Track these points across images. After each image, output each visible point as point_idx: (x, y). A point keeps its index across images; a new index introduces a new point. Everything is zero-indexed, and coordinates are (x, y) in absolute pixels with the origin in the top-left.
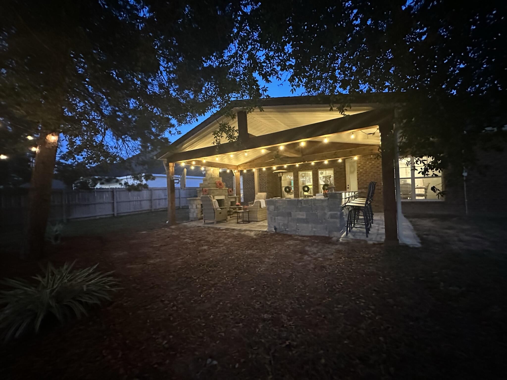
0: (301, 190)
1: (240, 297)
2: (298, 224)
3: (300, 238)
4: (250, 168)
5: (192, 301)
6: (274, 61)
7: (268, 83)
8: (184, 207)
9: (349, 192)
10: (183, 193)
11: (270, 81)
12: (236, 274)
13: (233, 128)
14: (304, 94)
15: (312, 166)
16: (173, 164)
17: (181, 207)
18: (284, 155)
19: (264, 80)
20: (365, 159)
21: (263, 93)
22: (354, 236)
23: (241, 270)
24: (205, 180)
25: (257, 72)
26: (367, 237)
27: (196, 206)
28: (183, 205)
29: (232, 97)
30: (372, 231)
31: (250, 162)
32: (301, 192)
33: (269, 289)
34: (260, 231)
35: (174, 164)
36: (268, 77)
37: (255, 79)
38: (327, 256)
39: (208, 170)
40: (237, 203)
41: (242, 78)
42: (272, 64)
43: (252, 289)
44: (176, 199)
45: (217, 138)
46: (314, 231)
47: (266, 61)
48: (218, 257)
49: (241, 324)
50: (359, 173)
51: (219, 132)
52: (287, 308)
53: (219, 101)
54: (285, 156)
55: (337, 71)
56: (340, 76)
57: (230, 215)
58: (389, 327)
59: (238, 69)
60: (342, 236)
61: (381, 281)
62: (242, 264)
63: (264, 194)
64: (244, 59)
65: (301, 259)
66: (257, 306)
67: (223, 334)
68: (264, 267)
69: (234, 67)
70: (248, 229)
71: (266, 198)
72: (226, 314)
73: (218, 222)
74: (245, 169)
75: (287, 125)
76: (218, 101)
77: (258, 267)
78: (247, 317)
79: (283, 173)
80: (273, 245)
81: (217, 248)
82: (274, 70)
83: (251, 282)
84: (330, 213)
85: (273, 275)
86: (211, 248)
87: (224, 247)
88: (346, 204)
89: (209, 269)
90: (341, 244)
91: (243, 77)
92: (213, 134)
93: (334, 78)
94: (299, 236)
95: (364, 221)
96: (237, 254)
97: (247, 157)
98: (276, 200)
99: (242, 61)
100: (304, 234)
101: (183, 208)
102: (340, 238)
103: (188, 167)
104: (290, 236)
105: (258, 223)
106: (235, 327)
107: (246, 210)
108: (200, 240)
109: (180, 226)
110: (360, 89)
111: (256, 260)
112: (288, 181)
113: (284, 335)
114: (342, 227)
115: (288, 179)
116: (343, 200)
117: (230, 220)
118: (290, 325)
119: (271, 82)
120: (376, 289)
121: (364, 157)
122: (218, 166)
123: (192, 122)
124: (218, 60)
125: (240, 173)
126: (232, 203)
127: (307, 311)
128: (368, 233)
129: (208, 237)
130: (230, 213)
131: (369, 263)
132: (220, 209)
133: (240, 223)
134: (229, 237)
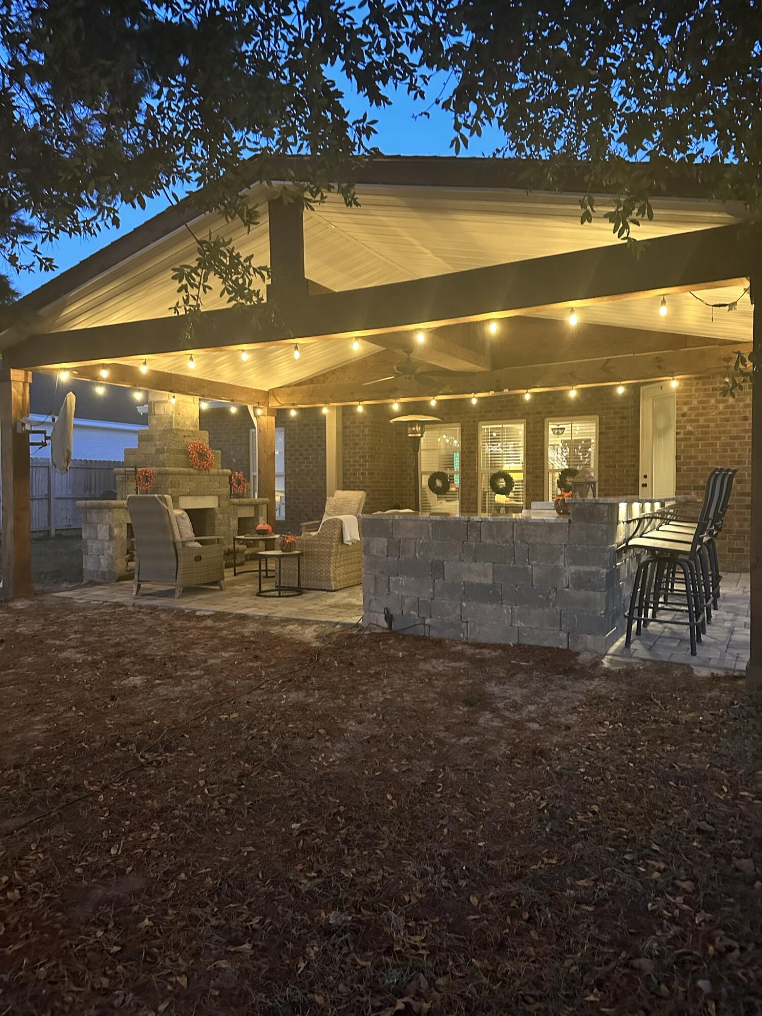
0: (484, 484)
1: (249, 852)
2: (464, 604)
3: (470, 651)
4: (311, 403)
5: (78, 870)
6: (399, 27)
7: (378, 104)
8: (64, 533)
9: (642, 502)
10: (61, 482)
11: (385, 99)
12: (241, 776)
13: (245, 261)
14: (502, 153)
15: (526, 404)
16: (26, 375)
17: (53, 533)
18: (433, 363)
19: (362, 93)
20: (706, 390)
21: (360, 139)
22: (650, 649)
23: (261, 760)
24: (145, 438)
25: (339, 63)
26: (694, 653)
27: (111, 530)
28: (62, 524)
29: (245, 147)
30: (711, 634)
31: (311, 381)
32: (485, 494)
33: (353, 828)
34: (338, 623)
35: (30, 373)
36: (379, 84)
37: (332, 89)
38: (556, 715)
39: (158, 402)
40: (262, 525)
41: (285, 78)
42: (392, 39)
43: (294, 826)
44: (35, 505)
45: (187, 291)
46: (519, 631)
47: (372, 27)
48: (182, 715)
49: (247, 946)
50: (681, 436)
51: (194, 270)
52: (407, 889)
53: (199, 159)
54: (433, 365)
55: (617, 85)
56: (625, 103)
57: (235, 565)
58: (730, 949)
59: (270, 45)
60: (612, 650)
61: (725, 802)
62: (266, 740)
63: (357, 497)
64: (294, 11)
65: (469, 722)
66: (305, 885)
67: (183, 981)
68: (340, 751)
69: (256, 39)
70: (294, 617)
71: (364, 512)
72: (197, 912)
73: (190, 590)
74: (294, 404)
75: (443, 258)
76: (195, 157)
77: (322, 751)
78: (267, 921)
79: (426, 426)
80: (377, 673)
81: (178, 684)
82: (399, 59)
83: (292, 803)
84: (573, 568)
85: (372, 779)
86: (158, 681)
87: (205, 681)
88: (631, 543)
89: (147, 756)
90: (607, 674)
91: (289, 78)
92: (174, 278)
93: (604, 105)
94: (467, 643)
95: (685, 600)
96: (248, 703)
97: (301, 363)
98: (394, 520)
99: (288, 19)
100: (483, 639)
101: (59, 537)
102: (603, 656)
103: (81, 389)
104: (438, 643)
105: (333, 597)
106: (229, 955)
107: (290, 551)
108: (119, 655)
109: (48, 600)
110: (689, 152)
111: (317, 724)
112: (443, 452)
113: (392, 978)
114: (611, 618)
115: (442, 446)
116: (621, 527)
117: (234, 585)
118: (415, 948)
119: (390, 103)
120: (704, 825)
121: (700, 382)
122: (195, 390)
123: (97, 226)
124: (198, 7)
125: (274, 418)
126: (244, 525)
127: (474, 900)
128: (699, 640)
129: (149, 644)
130: (235, 558)
131: (692, 740)
132: (198, 545)
133: (268, 594)
134: (225, 644)
